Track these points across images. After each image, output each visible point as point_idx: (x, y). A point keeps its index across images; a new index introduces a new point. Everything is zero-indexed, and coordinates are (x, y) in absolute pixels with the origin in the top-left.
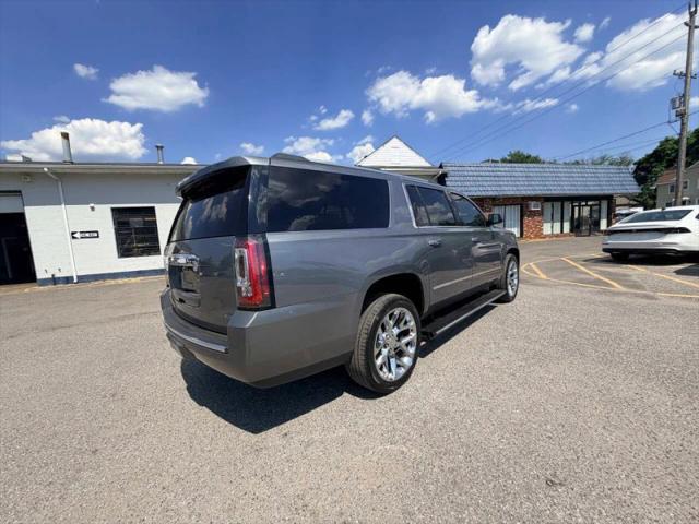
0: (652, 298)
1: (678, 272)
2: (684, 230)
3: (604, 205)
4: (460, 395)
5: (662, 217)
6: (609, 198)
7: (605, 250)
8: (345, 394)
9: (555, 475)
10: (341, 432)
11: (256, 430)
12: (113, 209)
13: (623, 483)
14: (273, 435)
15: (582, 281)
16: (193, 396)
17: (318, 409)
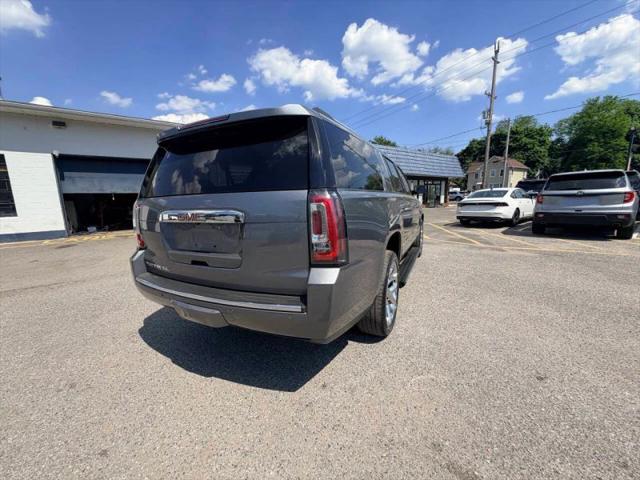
0: (503, 251)
1: (504, 233)
2: (505, 204)
3: (443, 183)
4: (439, 329)
5: (489, 195)
6: (446, 179)
7: (458, 218)
8: (350, 342)
9: (538, 373)
10: (372, 373)
11: (293, 388)
13: (575, 369)
14: (310, 388)
17: (336, 359)
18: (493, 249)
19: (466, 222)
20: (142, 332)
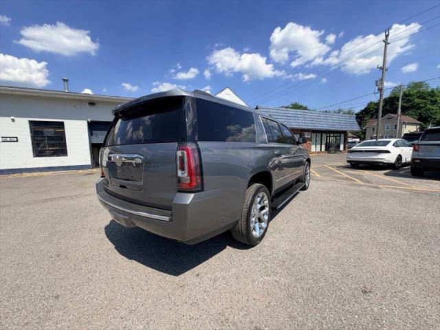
0: (378, 188)
1: (386, 174)
2: (387, 152)
3: (343, 136)
4: (298, 244)
6: (345, 133)
7: (348, 161)
8: (228, 247)
9: (365, 287)
10: (234, 270)
11: (177, 273)
12: (30, 122)
13: (401, 289)
14: (189, 276)
15: (340, 178)
16: (122, 253)
17: (214, 257)
18: (371, 187)
19: (355, 165)
20: (106, 228)
